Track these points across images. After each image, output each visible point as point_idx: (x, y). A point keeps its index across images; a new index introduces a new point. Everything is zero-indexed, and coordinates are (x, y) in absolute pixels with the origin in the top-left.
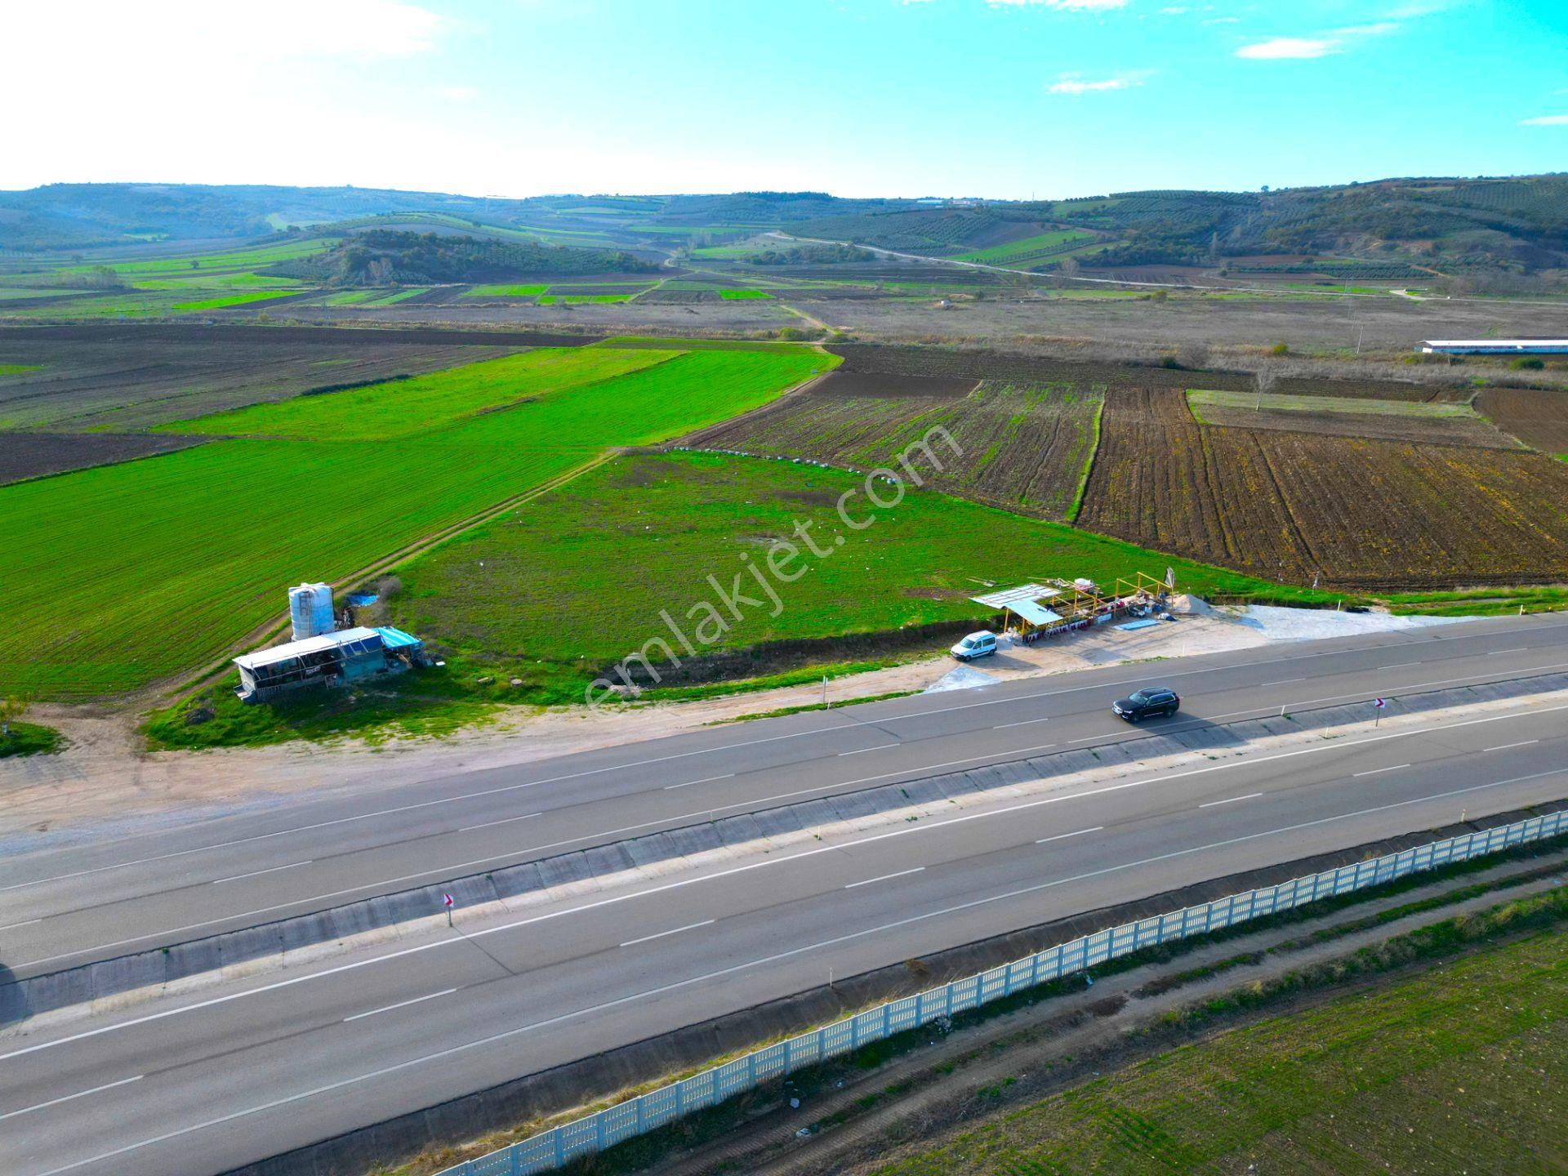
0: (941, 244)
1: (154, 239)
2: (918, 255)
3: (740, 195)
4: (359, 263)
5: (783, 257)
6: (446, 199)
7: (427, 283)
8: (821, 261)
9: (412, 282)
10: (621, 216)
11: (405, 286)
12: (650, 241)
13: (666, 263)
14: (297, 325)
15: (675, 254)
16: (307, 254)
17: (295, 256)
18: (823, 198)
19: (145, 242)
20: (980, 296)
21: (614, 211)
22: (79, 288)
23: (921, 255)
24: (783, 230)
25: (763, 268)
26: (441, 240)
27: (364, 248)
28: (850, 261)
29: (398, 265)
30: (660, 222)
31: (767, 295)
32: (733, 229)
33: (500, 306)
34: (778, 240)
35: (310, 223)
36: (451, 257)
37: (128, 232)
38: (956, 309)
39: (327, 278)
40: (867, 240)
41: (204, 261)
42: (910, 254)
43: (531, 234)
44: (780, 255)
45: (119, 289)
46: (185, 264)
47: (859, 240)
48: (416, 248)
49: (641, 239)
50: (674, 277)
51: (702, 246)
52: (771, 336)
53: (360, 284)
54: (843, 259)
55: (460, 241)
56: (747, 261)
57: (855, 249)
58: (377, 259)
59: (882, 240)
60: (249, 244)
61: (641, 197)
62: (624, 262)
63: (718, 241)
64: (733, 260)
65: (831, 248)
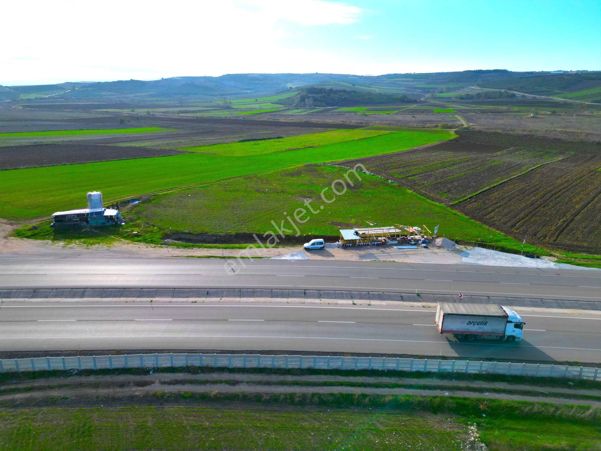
0: (549, 90)
1: (251, 92)
2: (535, 95)
3: (466, 71)
4: (303, 99)
5: (473, 96)
6: (349, 76)
7: (325, 106)
8: (489, 98)
9: (319, 106)
10: (412, 81)
11: (317, 107)
12: (420, 91)
13: (422, 99)
14: (268, 120)
15: (427, 95)
16: (288, 97)
17: (284, 97)
18: (505, 72)
19: (248, 93)
20: (554, 113)
21: (411, 79)
22: (217, 107)
23: (537, 95)
24: (478, 85)
25: (464, 101)
26: (334, 91)
27: (306, 94)
28: (503, 97)
29: (315, 100)
30: (428, 83)
31: (454, 111)
32: (459, 85)
33: (341, 114)
34: (474, 89)
35: (296, 86)
36: (336, 97)
37: (244, 90)
38: (537, 118)
39: (291, 105)
40: (515, 89)
41: (259, 100)
42: (532, 95)
43: (373, 89)
44: (472, 95)
45: (228, 108)
46: (254, 100)
47: (511, 89)
48: (324, 94)
49: (417, 90)
50: (420, 104)
51: (441, 92)
52: (437, 126)
53: (301, 107)
54: (500, 97)
55: (341, 91)
56: (457, 98)
57: (507, 93)
58: (308, 98)
59: (521, 89)
60: (276, 94)
61: (424, 74)
62: (403, 99)
63: (449, 90)
64: (451, 98)
65: (496, 92)
